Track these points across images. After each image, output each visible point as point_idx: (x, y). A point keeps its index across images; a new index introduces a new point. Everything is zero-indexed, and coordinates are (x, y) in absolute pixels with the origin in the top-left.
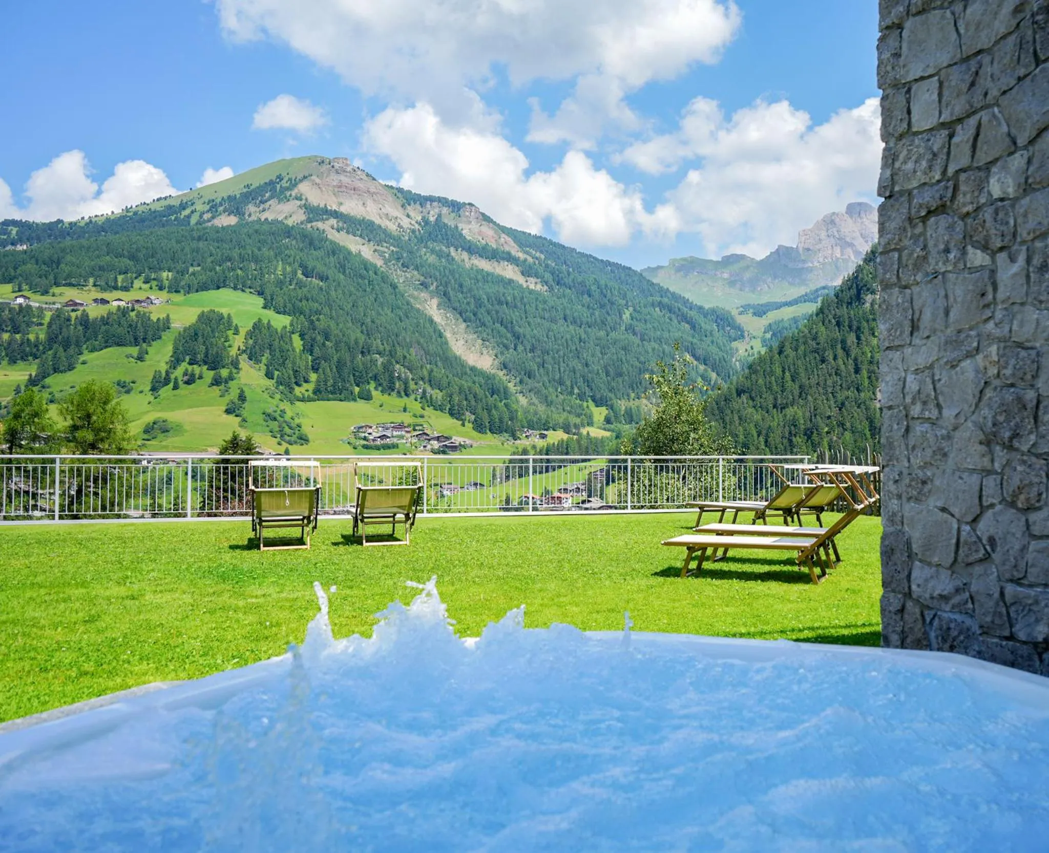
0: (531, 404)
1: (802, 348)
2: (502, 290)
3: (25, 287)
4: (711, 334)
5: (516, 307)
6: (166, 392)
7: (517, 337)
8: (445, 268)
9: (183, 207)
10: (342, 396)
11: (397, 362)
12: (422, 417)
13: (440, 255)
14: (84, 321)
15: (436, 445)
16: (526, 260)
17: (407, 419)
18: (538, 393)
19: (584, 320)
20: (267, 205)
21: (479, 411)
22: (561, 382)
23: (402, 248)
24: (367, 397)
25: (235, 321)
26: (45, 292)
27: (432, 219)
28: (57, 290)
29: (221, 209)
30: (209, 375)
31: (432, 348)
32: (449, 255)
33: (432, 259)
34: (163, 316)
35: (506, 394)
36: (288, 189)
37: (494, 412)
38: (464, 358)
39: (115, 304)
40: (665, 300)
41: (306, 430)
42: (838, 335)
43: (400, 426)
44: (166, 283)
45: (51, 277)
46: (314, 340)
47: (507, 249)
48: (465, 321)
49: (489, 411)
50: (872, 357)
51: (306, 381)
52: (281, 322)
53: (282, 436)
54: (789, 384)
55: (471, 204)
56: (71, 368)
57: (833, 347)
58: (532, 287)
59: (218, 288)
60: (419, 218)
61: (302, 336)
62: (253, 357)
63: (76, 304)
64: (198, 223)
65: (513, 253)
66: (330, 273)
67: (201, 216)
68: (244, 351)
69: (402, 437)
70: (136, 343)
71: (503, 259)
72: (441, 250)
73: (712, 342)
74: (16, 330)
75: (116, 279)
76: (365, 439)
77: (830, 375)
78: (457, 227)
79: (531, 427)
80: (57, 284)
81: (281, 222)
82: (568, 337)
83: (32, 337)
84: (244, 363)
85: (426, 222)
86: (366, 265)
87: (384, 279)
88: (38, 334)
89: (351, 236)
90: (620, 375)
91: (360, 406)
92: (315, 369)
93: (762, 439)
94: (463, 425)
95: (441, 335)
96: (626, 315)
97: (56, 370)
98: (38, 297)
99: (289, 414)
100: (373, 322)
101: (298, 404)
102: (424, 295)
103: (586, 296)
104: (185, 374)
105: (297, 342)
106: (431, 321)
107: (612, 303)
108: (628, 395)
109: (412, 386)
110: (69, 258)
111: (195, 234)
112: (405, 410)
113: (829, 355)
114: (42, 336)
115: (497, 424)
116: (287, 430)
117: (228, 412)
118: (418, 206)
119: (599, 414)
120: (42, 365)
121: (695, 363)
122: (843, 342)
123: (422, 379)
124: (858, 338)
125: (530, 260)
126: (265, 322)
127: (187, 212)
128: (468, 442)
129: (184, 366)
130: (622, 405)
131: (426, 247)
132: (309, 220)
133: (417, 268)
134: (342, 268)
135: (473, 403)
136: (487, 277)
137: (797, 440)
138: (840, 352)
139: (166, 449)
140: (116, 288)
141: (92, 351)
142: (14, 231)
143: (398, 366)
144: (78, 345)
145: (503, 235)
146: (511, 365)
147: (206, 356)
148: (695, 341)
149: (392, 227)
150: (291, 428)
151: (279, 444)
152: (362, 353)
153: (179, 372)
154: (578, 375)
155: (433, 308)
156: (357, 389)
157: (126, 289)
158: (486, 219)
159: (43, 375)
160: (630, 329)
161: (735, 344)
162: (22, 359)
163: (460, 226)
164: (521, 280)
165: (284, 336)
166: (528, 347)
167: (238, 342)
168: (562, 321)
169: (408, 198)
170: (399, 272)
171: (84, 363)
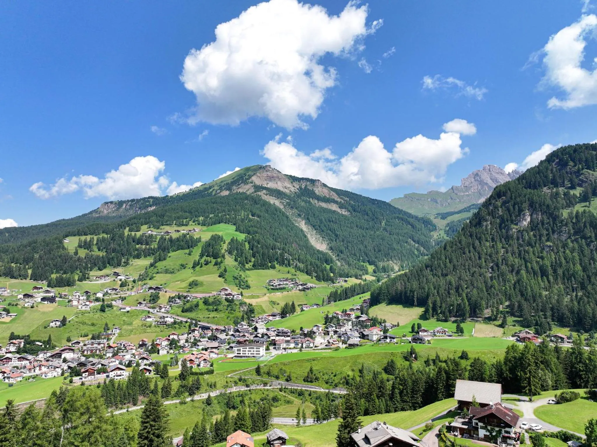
0: (342, 266)
1: (454, 247)
2: (331, 215)
3: (152, 226)
4: (421, 230)
5: (336, 223)
6: (198, 268)
7: (337, 236)
8: (308, 208)
9: (210, 188)
10: (264, 268)
11: (286, 252)
12: (295, 275)
13: (306, 202)
14: (171, 240)
15: (301, 287)
16: (341, 202)
17: (289, 276)
18: (345, 260)
19: (365, 227)
20: (240, 186)
21: (319, 272)
22: (355, 255)
23: (291, 200)
24: (273, 267)
25: (224, 238)
26: (158, 228)
27: (303, 187)
28: (162, 227)
29: (223, 188)
30: (214, 261)
31: (301, 243)
32: (310, 201)
33: (303, 204)
34: (198, 237)
35: (332, 261)
36: (248, 179)
37: (324, 272)
38: (315, 246)
39: (182, 232)
40: (401, 216)
41: (250, 283)
42: (470, 240)
43: (287, 280)
44: (201, 222)
45: (161, 222)
46: (253, 245)
47: (333, 197)
48: (315, 230)
49: (323, 272)
50: (487, 252)
51: (250, 261)
52: (241, 237)
53: (240, 286)
54: (448, 264)
55: (318, 180)
56: (165, 259)
57: (469, 247)
58: (344, 213)
59: (220, 223)
60: (298, 187)
61: (249, 243)
62: (230, 253)
63: (168, 233)
64: (215, 195)
65: (336, 199)
66: (262, 214)
67: (216, 191)
68: (227, 251)
69: (287, 284)
70: (189, 248)
71: (331, 202)
72: (306, 200)
73: (422, 233)
74: (147, 244)
75: (183, 221)
76: (272, 285)
77: (467, 260)
78: (313, 190)
79: (341, 276)
80: (163, 225)
81: (245, 193)
82: (358, 235)
83: (152, 247)
84: (227, 256)
85: (301, 188)
86: (276, 209)
87: (283, 214)
88: (154, 245)
89: (271, 197)
90: (380, 251)
91: (271, 272)
92: (254, 257)
93: (436, 291)
94: (312, 278)
95: (305, 236)
96: (383, 224)
97: (160, 260)
98: (156, 230)
99: (243, 276)
100: (278, 234)
101: (247, 272)
102: (299, 219)
103: (366, 216)
104: (205, 261)
105: (247, 246)
106: (302, 230)
107: (377, 218)
108: (384, 260)
109: (291, 262)
110: (167, 214)
111: (213, 201)
112: (288, 272)
113: (467, 250)
114: (156, 246)
115: (326, 278)
116: (242, 283)
117: (220, 276)
118: (298, 182)
119: (371, 268)
120: (155, 258)
121: (414, 243)
122: (473, 245)
123: (296, 259)
124: (480, 243)
125: (343, 201)
126: (235, 238)
127: (211, 190)
128: (314, 285)
129: (205, 258)
130: (381, 264)
131: (301, 199)
132: (255, 192)
133: (296, 208)
134: (267, 211)
135: (316, 268)
136: (325, 210)
137: (452, 292)
138: (472, 249)
139: (197, 292)
140: (183, 225)
141: (173, 251)
142: (151, 200)
143: (286, 254)
144: (168, 249)
145: (332, 192)
146: (334, 248)
147: (213, 253)
148: (413, 233)
149: (287, 191)
150: (243, 282)
151: (239, 289)
152: (272, 249)
153: (202, 261)
154: (362, 251)
155: (303, 226)
156: (270, 264)
157: (186, 225)
158: (325, 185)
159: (155, 262)
160: (385, 229)
161: (432, 233)
162: (149, 255)
163: (314, 189)
164: (339, 210)
165: (242, 244)
166: (341, 240)
167: (225, 247)
168: (355, 228)
169: (293, 179)
170: (290, 210)
171: (170, 257)
